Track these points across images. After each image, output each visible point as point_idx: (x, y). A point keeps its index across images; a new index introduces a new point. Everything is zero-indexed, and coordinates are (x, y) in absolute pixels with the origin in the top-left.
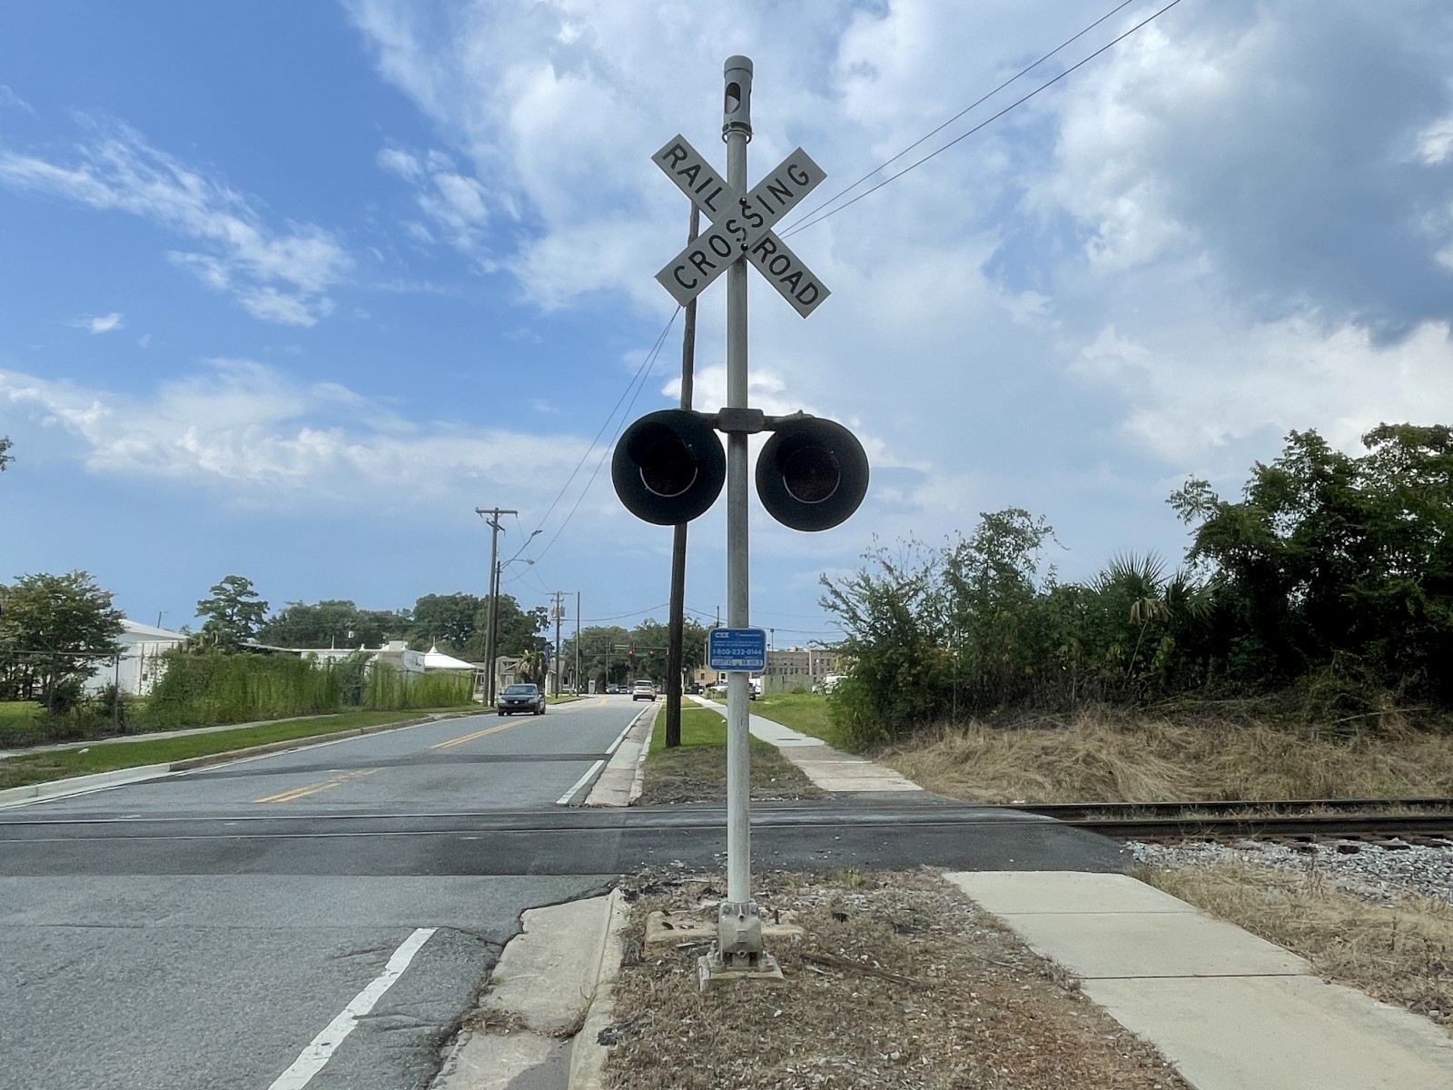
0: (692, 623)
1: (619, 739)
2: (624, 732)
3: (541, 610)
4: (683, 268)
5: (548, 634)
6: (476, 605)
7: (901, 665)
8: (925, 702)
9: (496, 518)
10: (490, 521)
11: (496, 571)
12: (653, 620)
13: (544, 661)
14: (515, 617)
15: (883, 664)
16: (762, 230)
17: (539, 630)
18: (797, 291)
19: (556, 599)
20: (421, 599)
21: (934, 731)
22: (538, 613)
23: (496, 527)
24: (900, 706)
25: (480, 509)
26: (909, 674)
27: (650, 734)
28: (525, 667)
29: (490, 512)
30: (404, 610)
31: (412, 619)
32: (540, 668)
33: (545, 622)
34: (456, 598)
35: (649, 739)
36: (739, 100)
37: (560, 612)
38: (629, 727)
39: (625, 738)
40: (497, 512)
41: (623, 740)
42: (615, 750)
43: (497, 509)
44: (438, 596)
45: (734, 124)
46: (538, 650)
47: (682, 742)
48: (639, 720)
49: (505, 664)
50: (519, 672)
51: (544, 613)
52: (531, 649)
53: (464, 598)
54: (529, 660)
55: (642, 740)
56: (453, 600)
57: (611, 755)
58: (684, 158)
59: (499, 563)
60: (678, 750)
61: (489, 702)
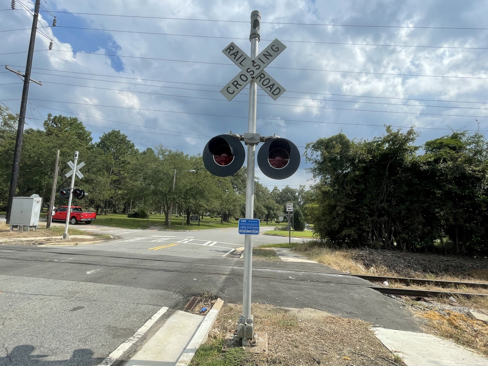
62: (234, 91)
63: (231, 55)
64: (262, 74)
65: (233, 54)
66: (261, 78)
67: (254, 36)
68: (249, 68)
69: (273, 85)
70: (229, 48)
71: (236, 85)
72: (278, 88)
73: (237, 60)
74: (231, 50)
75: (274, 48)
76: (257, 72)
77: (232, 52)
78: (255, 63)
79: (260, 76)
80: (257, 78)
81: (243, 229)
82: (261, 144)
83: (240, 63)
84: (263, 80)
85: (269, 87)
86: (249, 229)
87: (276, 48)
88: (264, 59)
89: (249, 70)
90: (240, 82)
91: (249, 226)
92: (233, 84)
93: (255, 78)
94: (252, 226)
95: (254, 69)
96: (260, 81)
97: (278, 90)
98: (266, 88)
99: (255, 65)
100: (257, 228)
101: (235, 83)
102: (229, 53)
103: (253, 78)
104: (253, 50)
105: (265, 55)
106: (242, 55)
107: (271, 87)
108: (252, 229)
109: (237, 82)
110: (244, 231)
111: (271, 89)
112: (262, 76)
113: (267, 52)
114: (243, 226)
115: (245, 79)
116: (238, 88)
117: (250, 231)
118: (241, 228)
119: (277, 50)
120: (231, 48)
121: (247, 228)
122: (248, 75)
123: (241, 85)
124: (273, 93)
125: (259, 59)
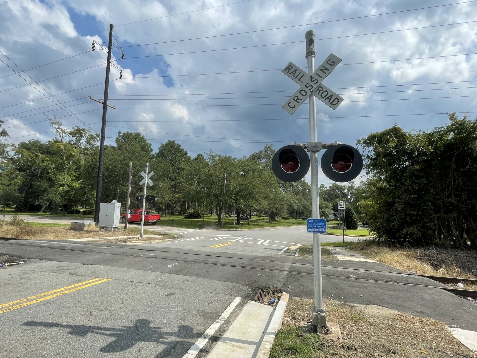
62: (295, 106)
63: (290, 74)
64: (320, 87)
65: (292, 72)
66: (320, 91)
67: (310, 53)
68: (308, 84)
69: (332, 96)
70: (288, 68)
71: (297, 100)
72: (336, 98)
73: (296, 78)
74: (289, 69)
75: (330, 62)
76: (315, 87)
77: (291, 71)
78: (313, 78)
79: (318, 89)
80: (315, 92)
81: (311, 228)
82: (324, 151)
83: (299, 80)
84: (321, 92)
85: (328, 98)
86: (316, 228)
87: (332, 63)
88: (321, 73)
89: (307, 86)
90: (300, 97)
91: (316, 225)
92: (293, 99)
93: (314, 92)
94: (319, 225)
95: (312, 84)
96: (318, 94)
97: (336, 101)
98: (325, 99)
99: (313, 80)
100: (324, 227)
101: (296, 98)
102: (288, 72)
103: (312, 92)
104: (310, 67)
105: (321, 70)
106: (300, 73)
107: (330, 98)
108: (320, 227)
109: (298, 97)
110: (313, 230)
111: (330, 100)
112: (320, 89)
113: (324, 67)
114: (311, 225)
115: (304, 93)
116: (298, 103)
117: (318, 230)
118: (309, 227)
119: (333, 63)
120: (290, 67)
121: (314, 227)
122: (307, 90)
123: (301, 100)
124: (331, 103)
125: (316, 74)
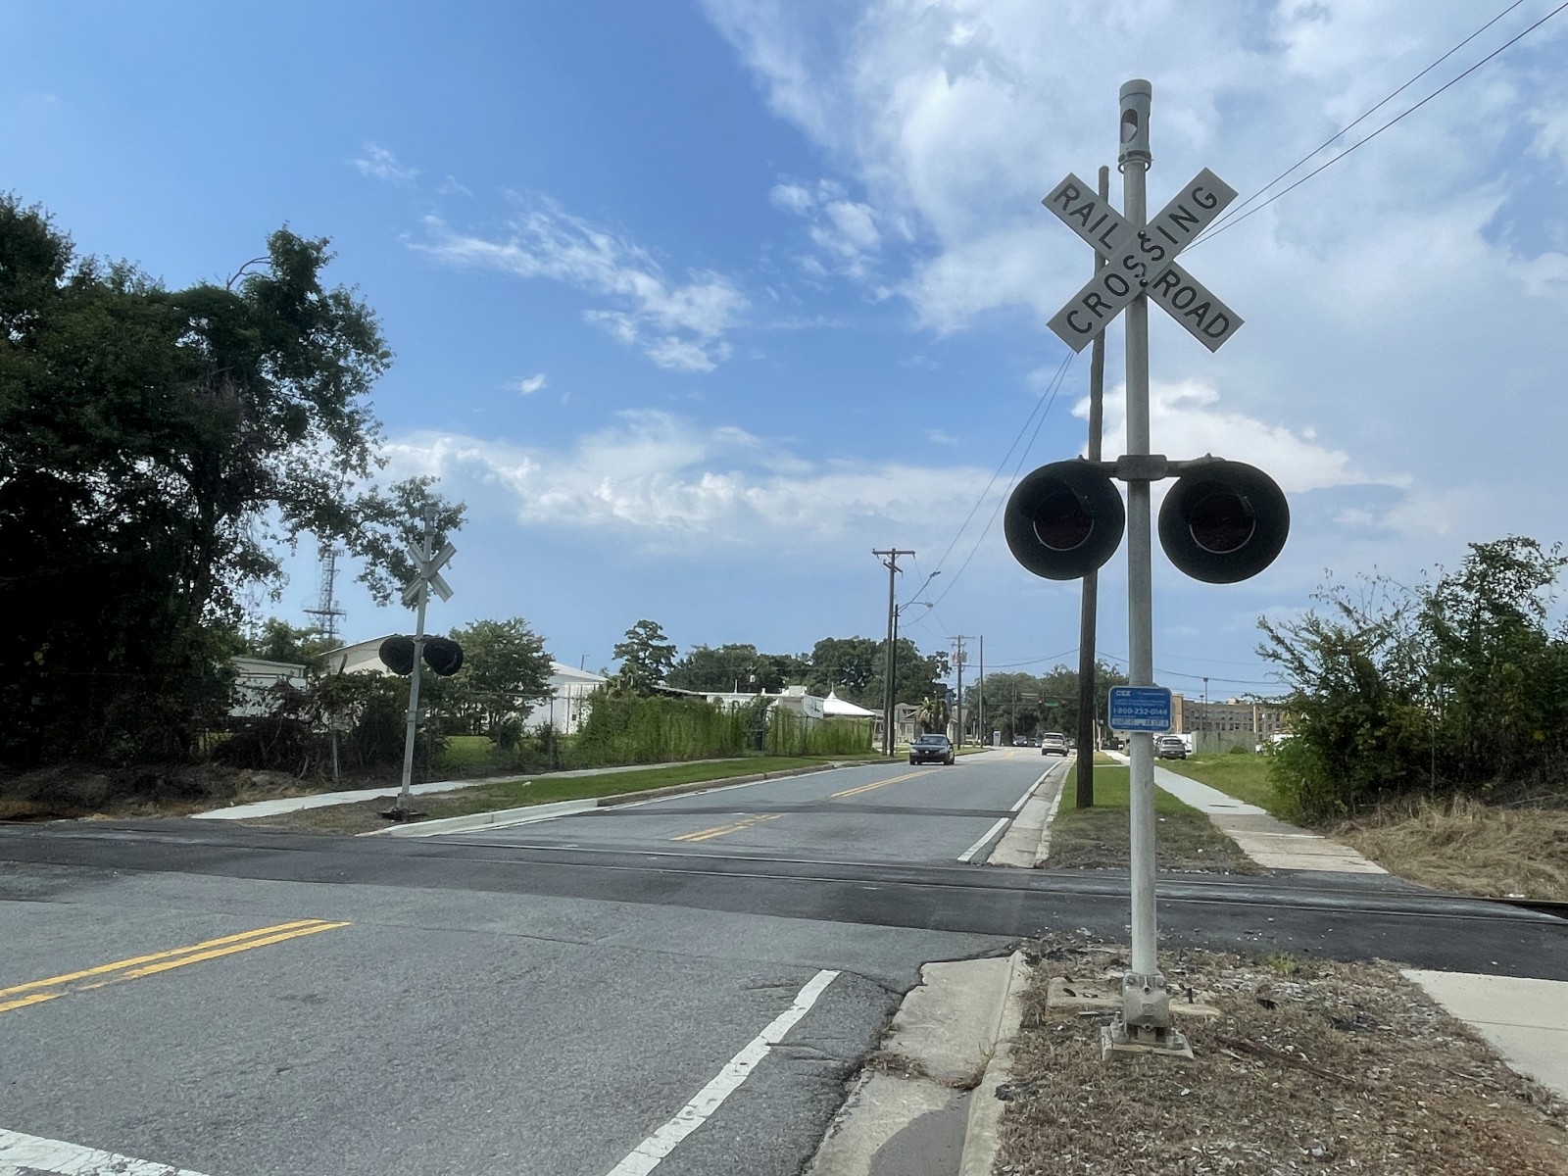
0: (1109, 670)
1: (1026, 796)
2: (1032, 789)
3: (941, 654)
4: (1076, 312)
5: (949, 681)
6: (874, 649)
7: (1361, 725)
8: (1393, 770)
9: (893, 559)
10: (887, 562)
11: (894, 613)
12: (1065, 667)
13: (945, 710)
14: (914, 662)
15: (1337, 724)
16: (1162, 263)
17: (939, 676)
18: (1204, 325)
19: (957, 643)
20: (819, 643)
21: (1405, 805)
22: (938, 658)
23: (893, 568)
24: (1360, 773)
25: (876, 550)
26: (1373, 737)
27: (1060, 792)
28: (925, 715)
29: (887, 553)
30: (803, 654)
31: (811, 663)
32: (941, 716)
33: (945, 667)
34: (854, 642)
35: (1058, 798)
36: (1136, 126)
37: (961, 658)
38: (1037, 784)
39: (1032, 795)
40: (893, 553)
41: (1029, 798)
42: (1022, 808)
43: (894, 550)
44: (836, 640)
45: (1130, 154)
46: (939, 698)
47: (1095, 802)
48: (1048, 776)
49: (905, 711)
50: (919, 720)
51: (944, 659)
52: (931, 696)
53: (863, 642)
54: (929, 708)
55: (1051, 799)
56: (850, 643)
57: (1017, 813)
58: (1076, 197)
59: (897, 606)
60: (1091, 811)
61: (888, 751)
